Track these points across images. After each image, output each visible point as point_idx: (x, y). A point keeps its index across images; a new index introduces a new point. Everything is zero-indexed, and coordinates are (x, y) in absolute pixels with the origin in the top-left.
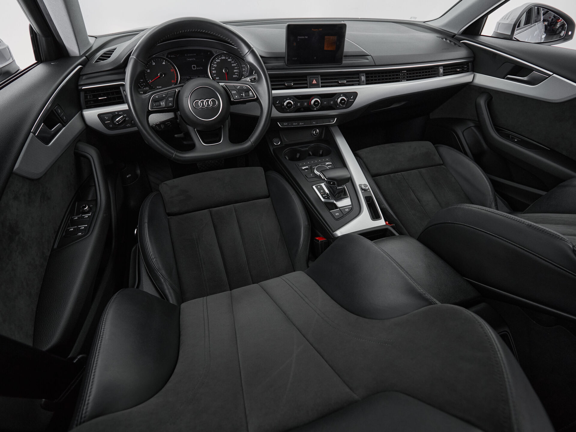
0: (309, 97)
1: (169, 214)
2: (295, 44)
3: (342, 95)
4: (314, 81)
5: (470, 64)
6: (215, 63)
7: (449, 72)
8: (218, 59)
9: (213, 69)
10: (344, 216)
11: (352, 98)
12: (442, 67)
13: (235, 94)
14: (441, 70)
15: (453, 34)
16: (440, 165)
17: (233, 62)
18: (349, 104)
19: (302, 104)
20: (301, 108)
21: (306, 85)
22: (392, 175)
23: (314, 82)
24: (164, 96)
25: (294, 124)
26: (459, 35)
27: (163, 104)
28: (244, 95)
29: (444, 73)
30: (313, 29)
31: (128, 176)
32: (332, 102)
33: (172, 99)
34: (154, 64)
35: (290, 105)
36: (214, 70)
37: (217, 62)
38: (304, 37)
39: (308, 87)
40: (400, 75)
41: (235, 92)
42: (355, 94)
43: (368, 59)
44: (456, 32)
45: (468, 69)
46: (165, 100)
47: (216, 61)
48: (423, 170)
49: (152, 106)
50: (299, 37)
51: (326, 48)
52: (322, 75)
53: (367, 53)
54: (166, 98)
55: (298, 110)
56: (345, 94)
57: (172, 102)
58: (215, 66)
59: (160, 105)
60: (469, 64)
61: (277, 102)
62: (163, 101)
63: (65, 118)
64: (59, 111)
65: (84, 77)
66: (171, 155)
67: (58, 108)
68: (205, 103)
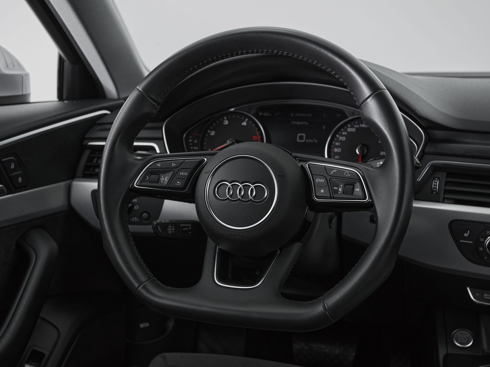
6: (344, 133)
8: (352, 127)
9: (337, 144)
13: (321, 186)
24: (173, 165)
27: (165, 179)
28: (340, 190)
31: (142, 326)
33: (186, 174)
34: (226, 122)
36: (337, 147)
37: (348, 132)
41: (322, 181)
47: (346, 130)
49: (143, 179)
54: (176, 170)
57: (184, 181)
58: (343, 139)
61: (466, 235)
62: (167, 174)
63: (20, 180)
64: (13, 166)
65: (99, 128)
66: (136, 285)
67: (11, 161)
68: (240, 189)
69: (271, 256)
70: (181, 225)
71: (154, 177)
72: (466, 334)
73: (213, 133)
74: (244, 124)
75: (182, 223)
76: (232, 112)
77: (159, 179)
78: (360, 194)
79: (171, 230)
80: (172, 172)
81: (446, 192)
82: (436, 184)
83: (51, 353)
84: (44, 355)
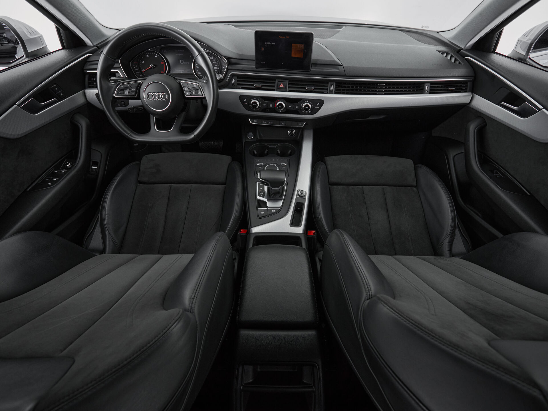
0: (275, 99)
1: (140, 182)
2: (263, 49)
3: (307, 102)
4: (282, 84)
5: (469, 83)
7: (437, 90)
9: (197, 64)
10: (268, 216)
11: (317, 105)
12: (429, 84)
13: (187, 91)
14: (427, 88)
15: (459, 49)
16: (412, 186)
18: (315, 110)
19: (268, 105)
20: (267, 109)
21: (274, 88)
22: (351, 187)
23: (282, 86)
24: (128, 86)
25: (263, 122)
26: (466, 50)
27: (127, 92)
28: (194, 92)
29: (430, 90)
30: (279, 37)
31: (135, 145)
32: (297, 107)
33: (135, 89)
34: (148, 56)
35: (255, 105)
38: (271, 43)
39: (276, 90)
40: (377, 88)
41: (187, 89)
42: (321, 102)
43: (338, 69)
44: (463, 47)
45: (466, 89)
46: (128, 90)
48: (388, 189)
49: (117, 93)
50: (266, 43)
51: (293, 55)
52: (290, 80)
53: (338, 63)
54: (130, 88)
55: (264, 110)
56: (311, 101)
57: (134, 92)
59: (124, 93)
60: (467, 83)
61: (245, 101)
62: (127, 90)
63: (62, 94)
64: (56, 89)
65: (89, 63)
66: (127, 135)
67: (55, 87)
68: (157, 96)
69: (175, 118)
70: (139, 108)
71: (122, 92)
72: (251, 134)
73: (143, 62)
74: (156, 56)
75: (139, 107)
76: (149, 51)
77: (124, 92)
78: (201, 94)
79: (135, 110)
81: (238, 84)
82: (234, 82)
83: (101, 161)
84: (98, 162)
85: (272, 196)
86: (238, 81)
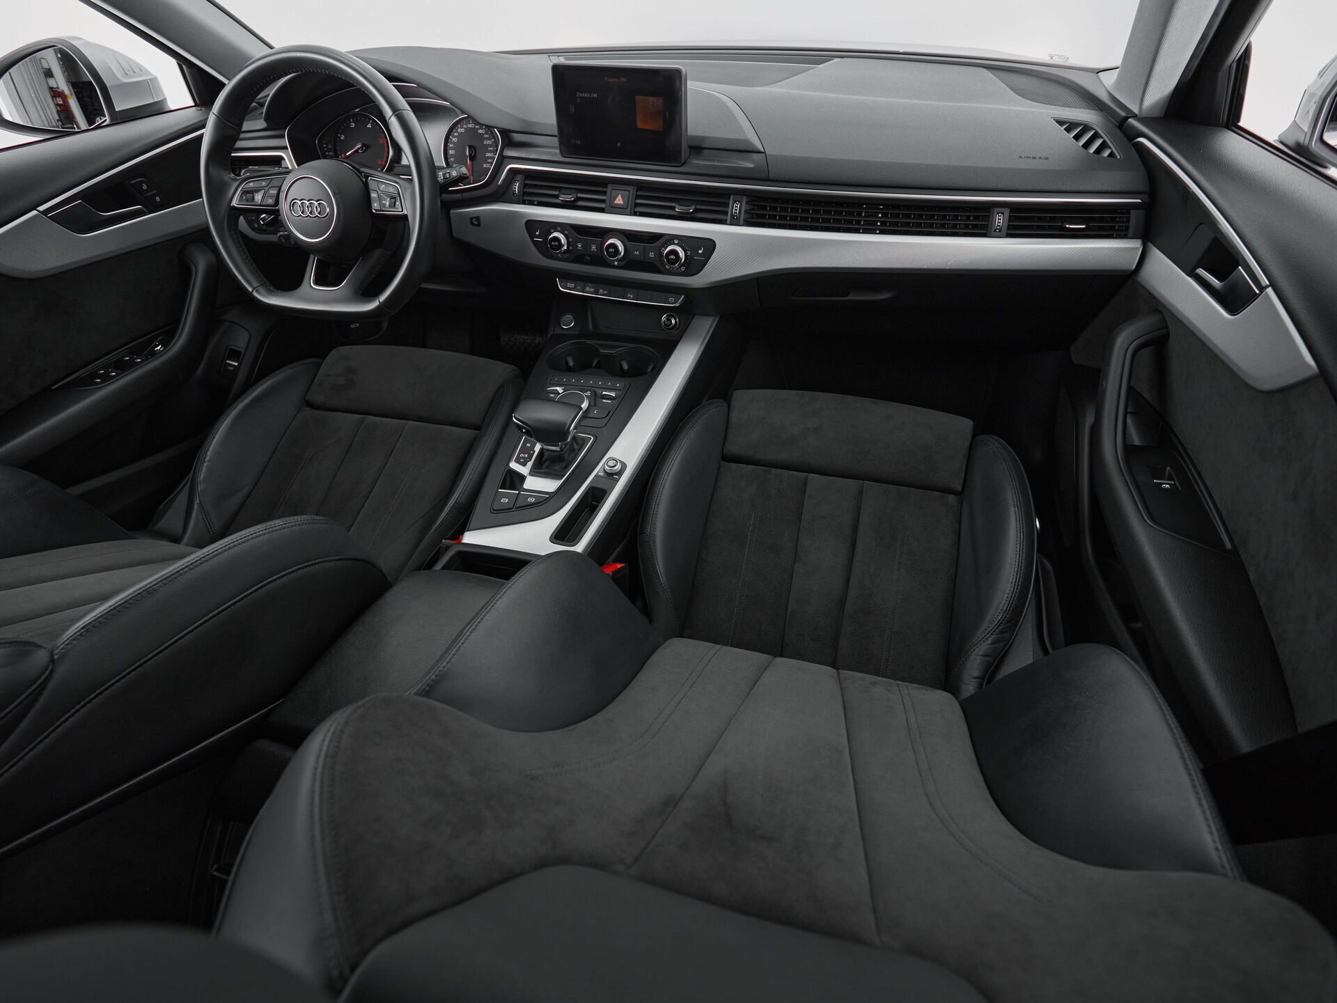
0: (605, 232)
1: (310, 405)
2: (572, 109)
3: (676, 242)
4: (620, 197)
5: (1133, 213)
6: (455, 134)
7: (1031, 228)
8: (462, 128)
9: (451, 146)
10: (512, 510)
11: (700, 252)
12: (1007, 211)
13: (376, 199)
14: (1000, 220)
15: (1123, 114)
16: (947, 491)
17: (487, 136)
18: (694, 265)
19: (586, 246)
20: (586, 255)
21: (602, 205)
22: (774, 471)
23: (619, 201)
24: (264, 184)
25: (588, 289)
26: (1143, 120)
27: (259, 198)
29: (1009, 227)
30: (606, 78)
31: (352, 326)
32: (652, 255)
33: (275, 192)
34: (353, 125)
35: (557, 243)
36: (452, 149)
37: (459, 133)
38: (589, 95)
39: (606, 210)
40: (859, 214)
41: (377, 195)
42: (709, 246)
43: (753, 162)
44: (1136, 111)
45: (1127, 229)
47: (457, 131)
48: (872, 488)
50: (579, 94)
51: (640, 125)
52: (640, 185)
53: (753, 145)
54: (266, 189)
55: (579, 259)
56: (684, 241)
57: (274, 198)
58: (455, 140)
59: (254, 199)
60: (1129, 213)
61: (537, 233)
62: (260, 193)
63: (158, 199)
64: (145, 187)
67: (141, 182)
68: (308, 207)
69: (355, 261)
71: (249, 196)
72: (568, 317)
73: (341, 137)
74: (369, 126)
78: (399, 208)
80: (264, 191)
81: (525, 194)
82: (516, 187)
83: (246, 350)
84: (241, 353)
85: (546, 464)
86: (525, 186)
